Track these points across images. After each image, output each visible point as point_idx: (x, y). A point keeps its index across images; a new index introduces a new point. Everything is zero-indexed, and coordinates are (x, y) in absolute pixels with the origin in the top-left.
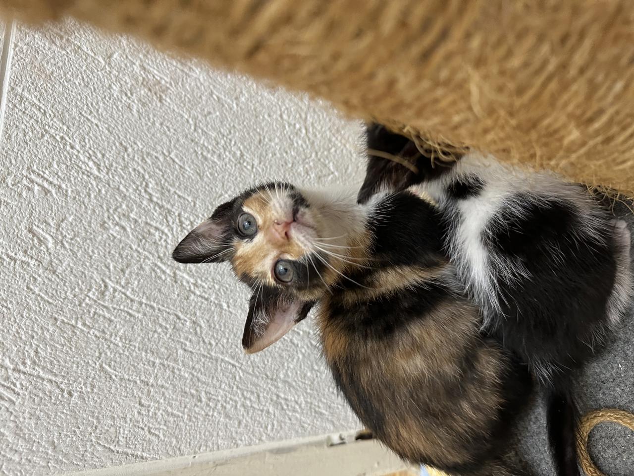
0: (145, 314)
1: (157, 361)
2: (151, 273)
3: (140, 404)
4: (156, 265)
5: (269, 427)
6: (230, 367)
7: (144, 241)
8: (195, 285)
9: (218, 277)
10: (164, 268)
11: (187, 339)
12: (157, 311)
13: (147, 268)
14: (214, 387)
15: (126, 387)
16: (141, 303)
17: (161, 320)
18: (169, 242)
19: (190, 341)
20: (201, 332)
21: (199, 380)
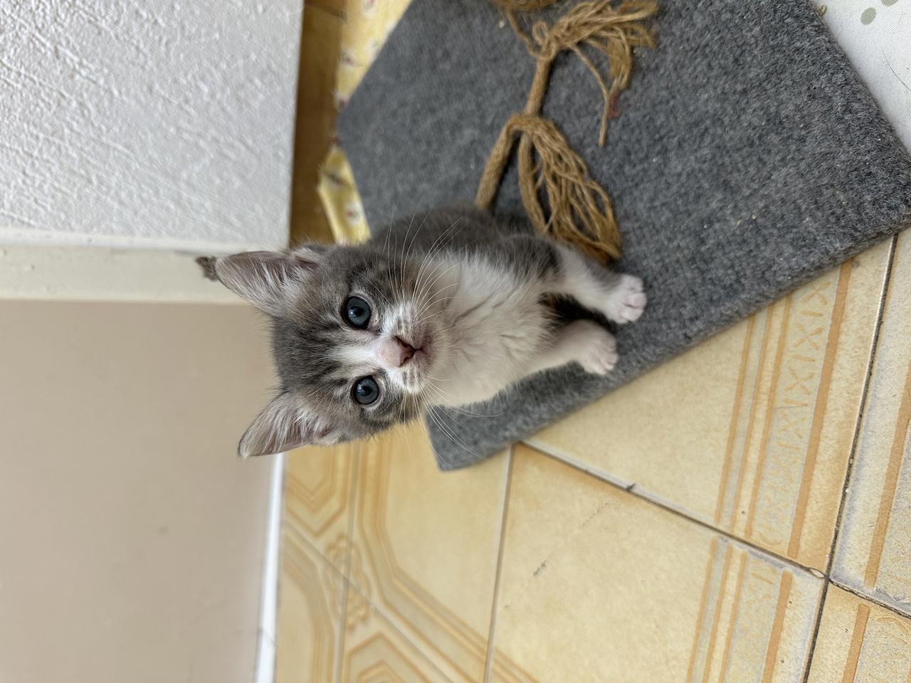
0: (24, 86)
1: (41, 136)
2: (28, 43)
3: (24, 173)
4: (34, 36)
5: (170, 224)
6: (124, 157)
7: (18, 7)
8: (81, 64)
9: (107, 61)
10: (43, 40)
11: (73, 119)
12: (38, 84)
13: (24, 38)
14: (107, 173)
15: (8, 155)
16: (19, 74)
17: (43, 95)
18: (48, 12)
19: (78, 122)
20: (90, 116)
21: (88, 162)
